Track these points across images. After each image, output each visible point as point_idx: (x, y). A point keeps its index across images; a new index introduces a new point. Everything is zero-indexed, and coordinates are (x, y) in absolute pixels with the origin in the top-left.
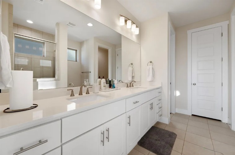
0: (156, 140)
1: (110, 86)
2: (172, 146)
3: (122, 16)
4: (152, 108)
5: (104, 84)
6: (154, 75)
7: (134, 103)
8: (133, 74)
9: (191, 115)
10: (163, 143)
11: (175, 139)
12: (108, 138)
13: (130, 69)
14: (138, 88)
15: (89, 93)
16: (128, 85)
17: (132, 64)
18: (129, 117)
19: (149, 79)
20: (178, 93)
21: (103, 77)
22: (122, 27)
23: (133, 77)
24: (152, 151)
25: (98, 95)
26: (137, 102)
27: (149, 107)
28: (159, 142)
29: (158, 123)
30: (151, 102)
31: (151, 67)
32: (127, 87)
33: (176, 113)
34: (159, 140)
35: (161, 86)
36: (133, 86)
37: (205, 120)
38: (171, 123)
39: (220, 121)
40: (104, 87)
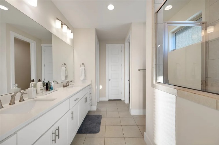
0: (90, 124)
1: (47, 89)
2: (100, 123)
3: (58, 19)
4: (86, 101)
5: (41, 87)
6: (85, 75)
7: (75, 100)
8: (67, 74)
9: (108, 100)
10: (95, 124)
11: (101, 118)
12: (58, 136)
13: (64, 69)
14: (73, 86)
15: (24, 101)
16: (64, 85)
17: (65, 64)
18: (73, 113)
19: (82, 78)
20: (101, 87)
21: (39, 80)
22: (57, 30)
23: (66, 77)
24: (88, 133)
25: (36, 100)
26: (77, 99)
27: (84, 100)
28: (92, 125)
29: (89, 112)
30: (85, 97)
31: (83, 68)
32: (64, 87)
33: (100, 101)
34: (92, 124)
35: (91, 83)
36: (68, 85)
37: (115, 101)
38: (97, 109)
39: (121, 100)
40: (41, 91)
